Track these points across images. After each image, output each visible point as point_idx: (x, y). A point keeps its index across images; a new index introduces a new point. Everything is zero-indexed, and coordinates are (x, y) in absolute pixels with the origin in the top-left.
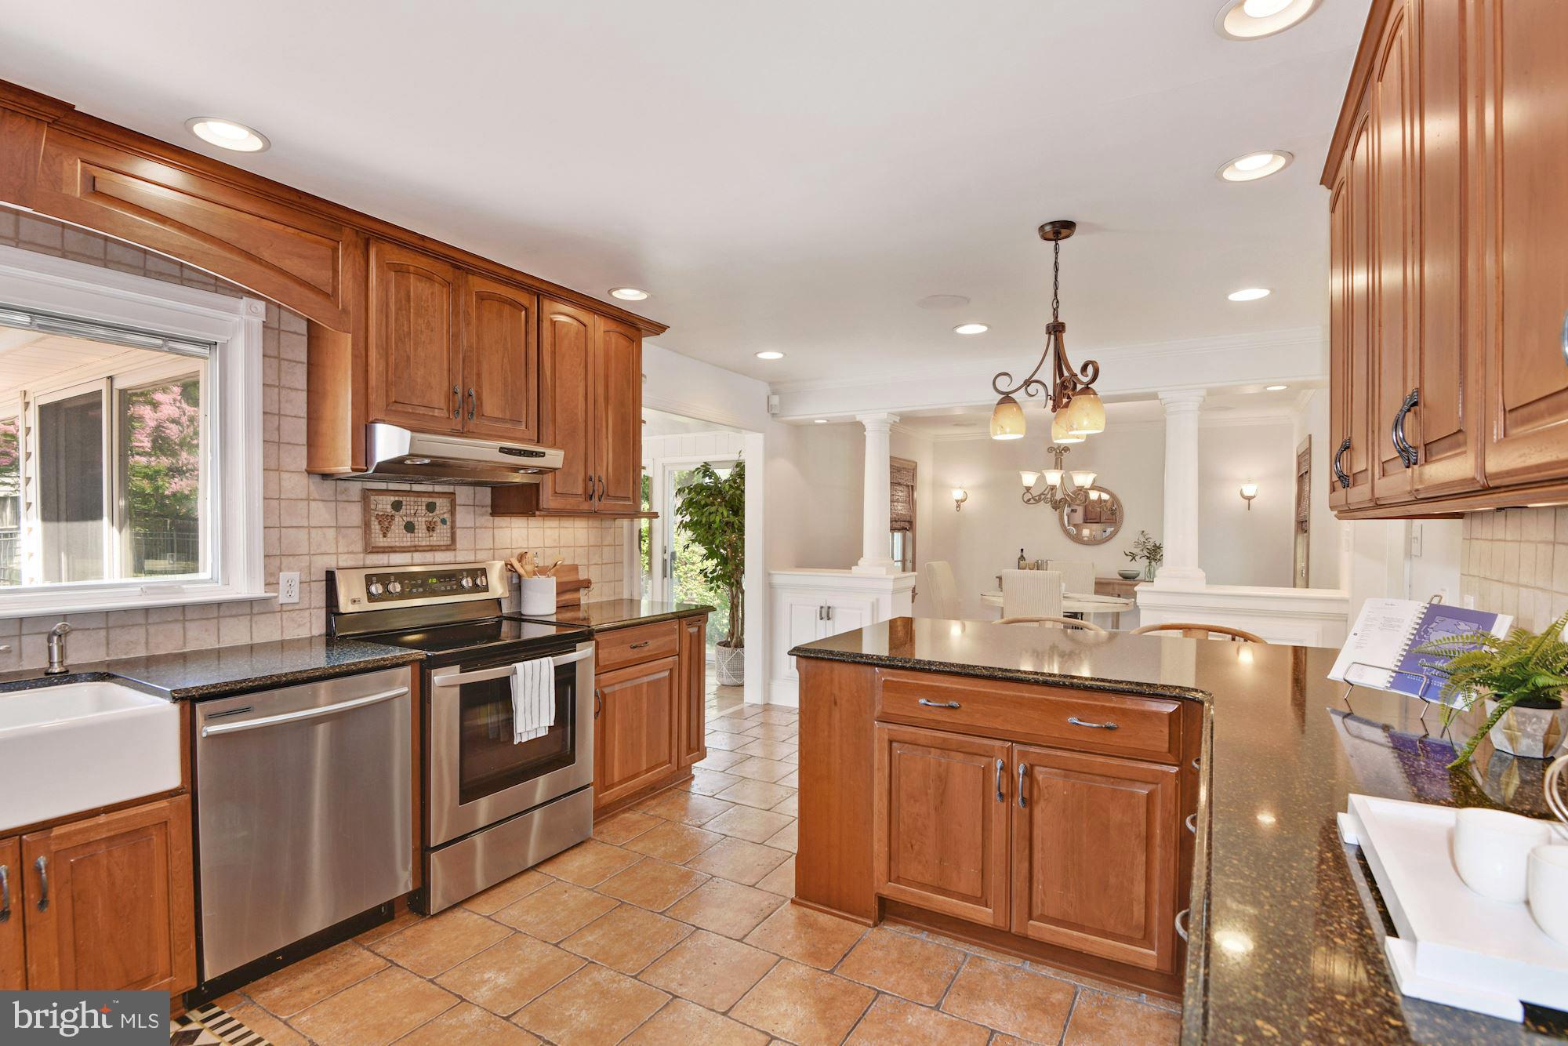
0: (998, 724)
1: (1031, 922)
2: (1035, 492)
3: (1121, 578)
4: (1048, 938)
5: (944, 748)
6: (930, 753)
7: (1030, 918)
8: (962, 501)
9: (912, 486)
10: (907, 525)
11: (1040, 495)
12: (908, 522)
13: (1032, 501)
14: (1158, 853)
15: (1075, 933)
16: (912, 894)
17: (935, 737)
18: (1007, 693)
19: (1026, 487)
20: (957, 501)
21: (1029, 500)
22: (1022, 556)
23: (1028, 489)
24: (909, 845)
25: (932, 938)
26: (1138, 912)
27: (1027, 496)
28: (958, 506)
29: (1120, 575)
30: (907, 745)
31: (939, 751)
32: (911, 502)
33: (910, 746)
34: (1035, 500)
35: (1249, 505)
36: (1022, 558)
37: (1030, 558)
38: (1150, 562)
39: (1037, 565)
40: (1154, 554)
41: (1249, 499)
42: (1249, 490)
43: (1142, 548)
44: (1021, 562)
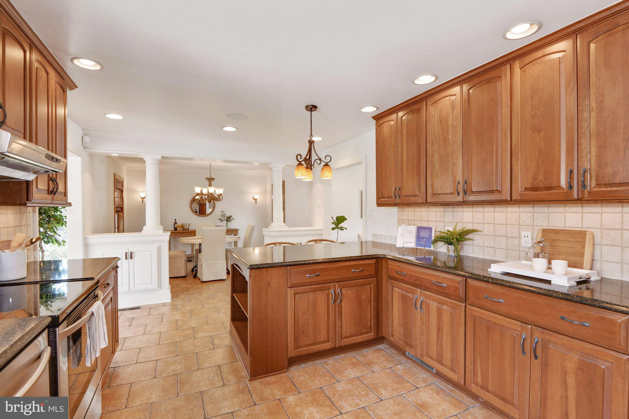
0: (333, 277)
1: (342, 341)
4: (347, 343)
5: (315, 290)
6: (309, 294)
7: (342, 340)
9: (122, 190)
10: (120, 210)
12: (121, 208)
14: (372, 303)
15: (354, 338)
16: (304, 350)
17: (311, 288)
18: (335, 266)
20: (142, 198)
24: (303, 332)
25: (307, 365)
26: (369, 323)
28: (143, 201)
30: (300, 294)
31: (312, 293)
32: (122, 198)
33: (302, 294)
35: (256, 202)
36: (176, 223)
37: (179, 223)
38: (227, 222)
39: (183, 226)
40: (229, 219)
41: (256, 200)
42: (256, 197)
43: (223, 217)
44: (176, 225)
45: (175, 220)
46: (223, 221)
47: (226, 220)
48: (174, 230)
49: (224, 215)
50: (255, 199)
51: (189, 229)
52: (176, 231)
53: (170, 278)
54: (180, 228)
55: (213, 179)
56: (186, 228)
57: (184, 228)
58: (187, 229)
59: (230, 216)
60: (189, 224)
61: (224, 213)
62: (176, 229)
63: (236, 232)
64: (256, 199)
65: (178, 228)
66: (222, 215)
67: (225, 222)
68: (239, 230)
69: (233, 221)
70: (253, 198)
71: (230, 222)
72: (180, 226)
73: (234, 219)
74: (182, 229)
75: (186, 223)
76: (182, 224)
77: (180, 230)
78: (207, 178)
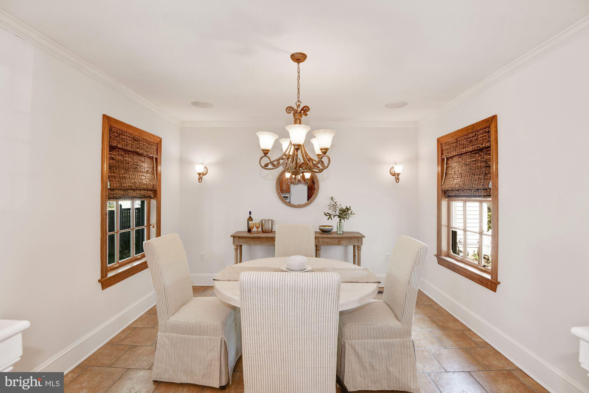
2: (274, 157)
3: (320, 231)
8: (204, 174)
9: (156, 159)
10: (150, 193)
11: (278, 160)
12: (151, 190)
13: (270, 166)
19: (263, 150)
20: (199, 174)
21: (267, 165)
22: (250, 217)
23: (266, 152)
27: (265, 161)
28: (200, 179)
29: (320, 229)
32: (155, 172)
34: (273, 165)
35: (397, 180)
36: (250, 219)
37: (257, 219)
38: (340, 220)
39: (262, 224)
40: (344, 213)
41: (396, 176)
42: (398, 169)
43: (334, 209)
44: (250, 222)
45: (250, 213)
46: (332, 217)
47: (339, 217)
48: (247, 231)
49: (335, 206)
50: (394, 175)
51: (272, 230)
52: (248, 235)
54: (257, 228)
55: (306, 110)
56: (267, 228)
57: (264, 229)
58: (269, 230)
59: (347, 208)
60: (273, 222)
61: (335, 201)
62: (250, 230)
63: (358, 241)
64: (398, 175)
65: (254, 228)
66: (330, 206)
67: (337, 219)
68: (364, 237)
69: (352, 218)
70: (391, 171)
71: (346, 219)
72: (258, 226)
73: (354, 214)
74: (261, 231)
75: (267, 218)
76: (261, 221)
77: (258, 232)
78: (290, 107)
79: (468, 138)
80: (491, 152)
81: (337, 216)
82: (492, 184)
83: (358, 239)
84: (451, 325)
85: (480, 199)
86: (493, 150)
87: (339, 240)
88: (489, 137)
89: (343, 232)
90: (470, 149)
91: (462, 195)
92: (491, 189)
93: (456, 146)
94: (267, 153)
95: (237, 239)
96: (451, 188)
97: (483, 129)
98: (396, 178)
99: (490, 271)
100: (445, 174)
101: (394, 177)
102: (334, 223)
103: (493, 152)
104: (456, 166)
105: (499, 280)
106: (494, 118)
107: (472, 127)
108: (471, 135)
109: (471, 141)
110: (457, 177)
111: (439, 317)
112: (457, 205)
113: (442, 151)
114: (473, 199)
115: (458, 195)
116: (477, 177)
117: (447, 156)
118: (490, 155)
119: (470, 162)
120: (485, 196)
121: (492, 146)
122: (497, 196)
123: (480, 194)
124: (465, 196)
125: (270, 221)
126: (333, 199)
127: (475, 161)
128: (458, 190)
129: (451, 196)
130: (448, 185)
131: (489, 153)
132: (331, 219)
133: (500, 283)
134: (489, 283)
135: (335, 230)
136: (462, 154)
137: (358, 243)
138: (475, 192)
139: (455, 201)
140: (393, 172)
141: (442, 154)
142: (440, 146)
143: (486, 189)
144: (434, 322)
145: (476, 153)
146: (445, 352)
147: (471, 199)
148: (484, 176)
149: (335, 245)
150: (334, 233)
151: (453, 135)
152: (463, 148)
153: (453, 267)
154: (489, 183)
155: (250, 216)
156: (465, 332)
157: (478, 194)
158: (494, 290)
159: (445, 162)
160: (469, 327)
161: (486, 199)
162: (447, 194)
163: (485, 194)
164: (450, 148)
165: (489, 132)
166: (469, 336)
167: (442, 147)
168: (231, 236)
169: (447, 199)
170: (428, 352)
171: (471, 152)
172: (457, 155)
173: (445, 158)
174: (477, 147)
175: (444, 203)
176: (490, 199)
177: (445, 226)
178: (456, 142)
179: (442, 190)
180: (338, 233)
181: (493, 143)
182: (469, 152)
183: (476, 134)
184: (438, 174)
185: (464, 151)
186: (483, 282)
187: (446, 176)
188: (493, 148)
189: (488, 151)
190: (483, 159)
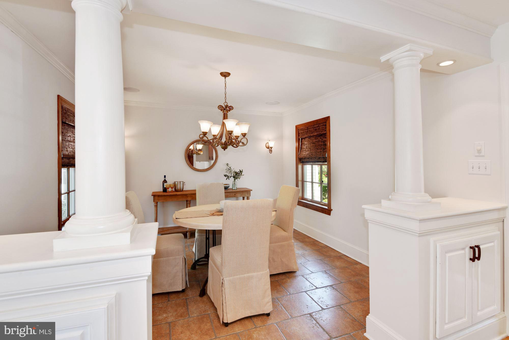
19: (203, 132)
35: (271, 151)
36: (165, 181)
37: (170, 181)
38: (235, 180)
39: (175, 185)
40: (237, 175)
41: (270, 149)
42: (271, 144)
43: (229, 172)
44: (165, 184)
45: (165, 176)
46: (229, 177)
47: (234, 177)
48: (162, 191)
49: (230, 169)
50: (268, 148)
51: (183, 189)
52: (165, 194)
53: (154, 295)
54: (172, 188)
55: (231, 108)
56: (179, 188)
57: (177, 188)
58: (181, 189)
59: (240, 171)
60: (184, 183)
61: (230, 166)
62: (165, 190)
63: (248, 193)
64: (271, 148)
65: (168, 188)
66: (227, 170)
67: (232, 179)
68: (252, 190)
69: (242, 178)
70: (266, 146)
71: (238, 179)
72: (172, 186)
73: (243, 175)
74: (174, 190)
75: (179, 181)
76: (173, 182)
77: (172, 192)
78: (221, 106)
79: (314, 128)
80: (327, 136)
81: (233, 177)
82: (327, 155)
83: (248, 192)
84: (307, 240)
85: (321, 163)
86: (328, 136)
87: (235, 193)
88: (326, 128)
89: (236, 188)
90: (316, 134)
91: (311, 161)
92: (327, 157)
93: (307, 131)
94: (206, 134)
95: (156, 198)
96: (304, 157)
97: (322, 123)
98: (269, 150)
99: (327, 205)
100: (300, 148)
101: (269, 149)
102: (230, 182)
103: (328, 137)
104: (306, 144)
105: (332, 208)
106: (328, 118)
107: (317, 121)
108: (316, 126)
109: (316, 129)
110: (308, 151)
111: (299, 237)
112: (308, 168)
113: (299, 134)
114: (317, 163)
115: (308, 161)
116: (319, 150)
117: (302, 137)
118: (326, 138)
119: (315, 141)
120: (323, 162)
121: (327, 133)
122: (330, 161)
123: (321, 161)
124: (312, 162)
125: (182, 182)
126: (228, 165)
127: (318, 141)
128: (308, 158)
129: (304, 162)
130: (303, 155)
131: (325, 137)
132: (229, 179)
133: (332, 210)
134: (327, 211)
135: (231, 187)
136: (311, 137)
137: (248, 195)
138: (318, 160)
139: (306, 165)
140: (268, 146)
141: (299, 136)
142: (297, 130)
143: (324, 158)
144: (297, 239)
145: (318, 137)
146: (306, 252)
147: (316, 163)
148: (323, 150)
149: (232, 197)
150: (230, 189)
151: (306, 125)
152: (312, 133)
153: (306, 205)
154: (326, 154)
155: (165, 179)
156: (315, 242)
157: (320, 161)
158: (329, 214)
159: (300, 140)
160: (316, 239)
161: (324, 163)
162: (302, 161)
163: (324, 160)
164: (304, 132)
165: (326, 125)
166: (317, 244)
167: (298, 131)
168: (152, 196)
169: (301, 164)
170: (298, 254)
171: (316, 136)
172: (308, 137)
173: (300, 139)
174: (320, 133)
175: (300, 166)
176: (326, 163)
177: (301, 181)
178: (307, 129)
179: (299, 158)
180: (233, 189)
181: (328, 132)
182: (314, 136)
183: (318, 126)
184: (296, 148)
185: (312, 135)
186: (324, 211)
187: (301, 149)
188: (328, 134)
189: (325, 136)
190: (322, 140)
